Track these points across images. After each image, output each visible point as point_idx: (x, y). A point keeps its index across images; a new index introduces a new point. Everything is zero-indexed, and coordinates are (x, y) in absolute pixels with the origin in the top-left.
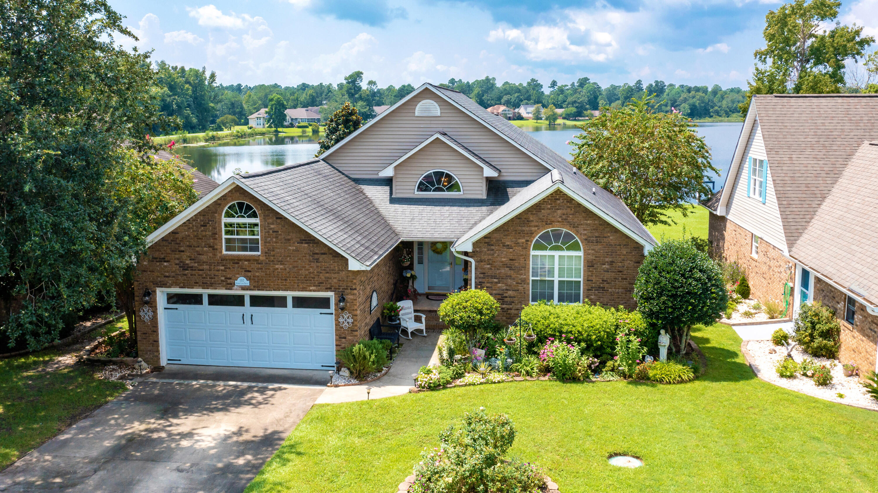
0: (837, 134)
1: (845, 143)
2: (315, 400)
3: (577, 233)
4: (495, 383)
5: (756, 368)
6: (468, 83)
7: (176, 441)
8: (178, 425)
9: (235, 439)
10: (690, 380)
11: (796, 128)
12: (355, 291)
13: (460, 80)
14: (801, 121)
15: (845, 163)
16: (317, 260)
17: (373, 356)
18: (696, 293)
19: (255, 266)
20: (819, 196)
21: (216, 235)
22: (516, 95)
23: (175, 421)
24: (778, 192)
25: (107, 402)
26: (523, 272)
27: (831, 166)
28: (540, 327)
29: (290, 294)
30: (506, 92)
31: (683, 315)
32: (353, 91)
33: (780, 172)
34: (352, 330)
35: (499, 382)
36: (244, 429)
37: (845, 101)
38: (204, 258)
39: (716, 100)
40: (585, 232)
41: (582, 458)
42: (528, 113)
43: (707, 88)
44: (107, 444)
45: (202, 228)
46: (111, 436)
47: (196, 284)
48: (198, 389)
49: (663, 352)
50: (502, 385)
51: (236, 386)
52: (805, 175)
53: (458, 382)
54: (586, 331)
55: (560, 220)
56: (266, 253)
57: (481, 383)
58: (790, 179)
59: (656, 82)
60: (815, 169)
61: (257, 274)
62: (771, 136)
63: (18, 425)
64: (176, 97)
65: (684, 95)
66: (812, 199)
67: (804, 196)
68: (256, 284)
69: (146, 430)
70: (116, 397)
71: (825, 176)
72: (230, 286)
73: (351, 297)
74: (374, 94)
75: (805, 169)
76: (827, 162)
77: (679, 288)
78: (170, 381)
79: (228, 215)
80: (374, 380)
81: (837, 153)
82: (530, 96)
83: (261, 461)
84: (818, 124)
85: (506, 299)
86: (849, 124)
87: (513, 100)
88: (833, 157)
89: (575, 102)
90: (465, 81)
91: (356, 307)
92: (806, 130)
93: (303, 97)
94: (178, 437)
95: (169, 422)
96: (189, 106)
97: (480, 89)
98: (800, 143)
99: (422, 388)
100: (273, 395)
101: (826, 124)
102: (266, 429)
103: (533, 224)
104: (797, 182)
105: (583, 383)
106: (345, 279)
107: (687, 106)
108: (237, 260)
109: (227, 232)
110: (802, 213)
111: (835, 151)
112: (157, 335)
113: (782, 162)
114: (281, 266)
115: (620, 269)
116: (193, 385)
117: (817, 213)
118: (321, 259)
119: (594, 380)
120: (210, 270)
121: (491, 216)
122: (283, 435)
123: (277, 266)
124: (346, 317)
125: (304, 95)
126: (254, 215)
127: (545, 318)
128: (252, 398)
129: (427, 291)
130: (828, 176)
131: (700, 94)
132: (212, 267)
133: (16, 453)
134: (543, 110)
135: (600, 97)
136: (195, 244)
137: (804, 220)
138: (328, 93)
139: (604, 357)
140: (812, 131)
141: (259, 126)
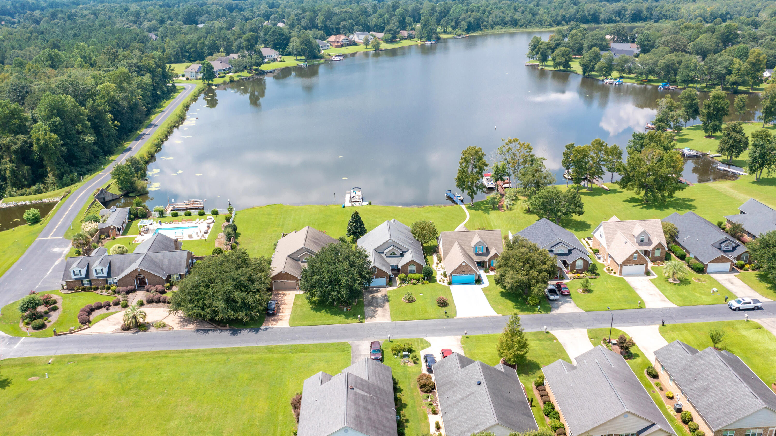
3: (415, 265)
5: (437, 280)
10: (428, 283)
12: (388, 276)
16: (382, 272)
22: (350, 21)
26: (408, 269)
28: (411, 278)
29: (379, 277)
30: (342, 18)
31: (428, 275)
39: (485, 16)
42: (360, 39)
49: (426, 279)
50: (407, 286)
53: (401, 286)
54: (416, 278)
55: (412, 263)
57: (404, 286)
65: (464, 15)
77: (428, 272)
80: (391, 286)
85: (406, 273)
87: (347, 26)
89: (391, 30)
99: (397, 288)
103: (409, 264)
106: (386, 274)
107: (465, 24)
110: (447, 252)
115: (420, 268)
119: (418, 284)
121: (402, 259)
124: (387, 279)
139: (419, 281)
141: (193, 78)
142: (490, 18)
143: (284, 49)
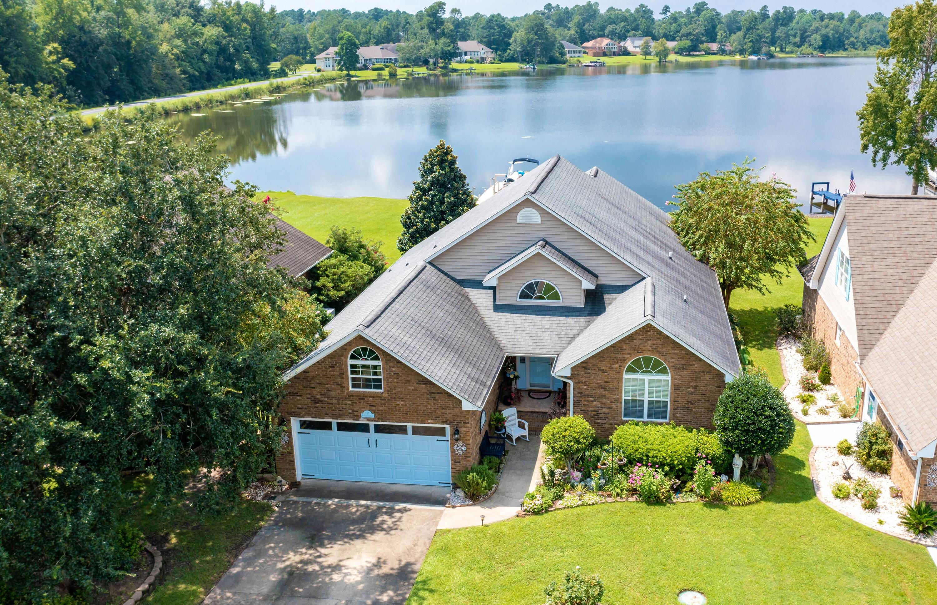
0: (919, 240)
1: (926, 250)
2: (437, 524)
3: (665, 360)
4: (590, 505)
5: (817, 485)
6: (567, 8)
7: (329, 575)
8: (326, 555)
9: (376, 572)
10: (757, 501)
11: (881, 232)
12: (468, 425)
13: (558, 6)
14: (887, 225)
15: (923, 272)
16: (434, 399)
17: (485, 483)
18: (765, 430)
19: (379, 401)
20: (894, 306)
21: (343, 375)
22: (622, 24)
23: (323, 551)
24: (857, 302)
25: (260, 528)
26: (616, 392)
27: (909, 275)
28: (630, 451)
29: (409, 425)
30: (611, 20)
31: (753, 447)
32: (434, 26)
33: (861, 280)
34: (466, 456)
35: (593, 504)
36: (382, 560)
37: (931, 204)
38: (333, 394)
39: (852, 30)
40: (673, 360)
41: (658, 595)
42: (636, 47)
43: (843, 15)
44: (274, 578)
45: (331, 369)
46: (274, 570)
47: (327, 415)
48: (335, 511)
49: (737, 473)
50: (595, 507)
51: (367, 507)
52: (884, 284)
53: (559, 504)
54: (670, 457)
55: (650, 349)
56: (389, 391)
57: (578, 506)
58: (869, 287)
59: (785, 8)
60: (894, 277)
61: (381, 408)
62: (856, 241)
63: (195, 559)
64: (233, 39)
65: (815, 24)
66: (887, 310)
67: (881, 306)
68: (380, 416)
69: (301, 562)
70: (267, 521)
71: (903, 285)
72: (358, 417)
73: (465, 429)
74: (458, 25)
75: (884, 277)
76: (906, 271)
77: (751, 424)
78: (309, 499)
79: (353, 357)
80: (485, 500)
81: (917, 261)
82: (638, 25)
83: (401, 598)
84: (902, 229)
85: (601, 415)
86: (931, 230)
87: (618, 31)
88: (912, 265)
89: (690, 34)
90: (563, 6)
91: (468, 438)
92: (890, 235)
93: (378, 28)
94: (329, 570)
95: (318, 552)
96: (248, 48)
97: (580, 17)
98: (883, 249)
99: (527, 512)
100: (400, 518)
101: (910, 229)
102: (400, 561)
103: (625, 352)
104: (875, 291)
105: (665, 505)
106: (459, 414)
107: (818, 38)
108: (362, 397)
109: (353, 372)
110: (877, 324)
111: (915, 258)
112: (293, 456)
113: (864, 269)
114: (402, 403)
115: (703, 392)
116: (329, 505)
117: (891, 325)
118: (437, 398)
119: (674, 500)
120: (339, 404)
121: (589, 328)
122: (416, 567)
123: (398, 403)
124: (460, 446)
125: (378, 27)
126: (376, 358)
127: (634, 442)
128: (383, 522)
129: (528, 387)
130: (905, 285)
131: (835, 22)
132: (341, 401)
133: (201, 590)
134: (653, 44)
135: (719, 26)
136: (324, 381)
137: (878, 332)
138: (405, 25)
139: (684, 478)
140: (896, 236)
141: (328, 68)
142: (862, 32)
143: (505, 51)
